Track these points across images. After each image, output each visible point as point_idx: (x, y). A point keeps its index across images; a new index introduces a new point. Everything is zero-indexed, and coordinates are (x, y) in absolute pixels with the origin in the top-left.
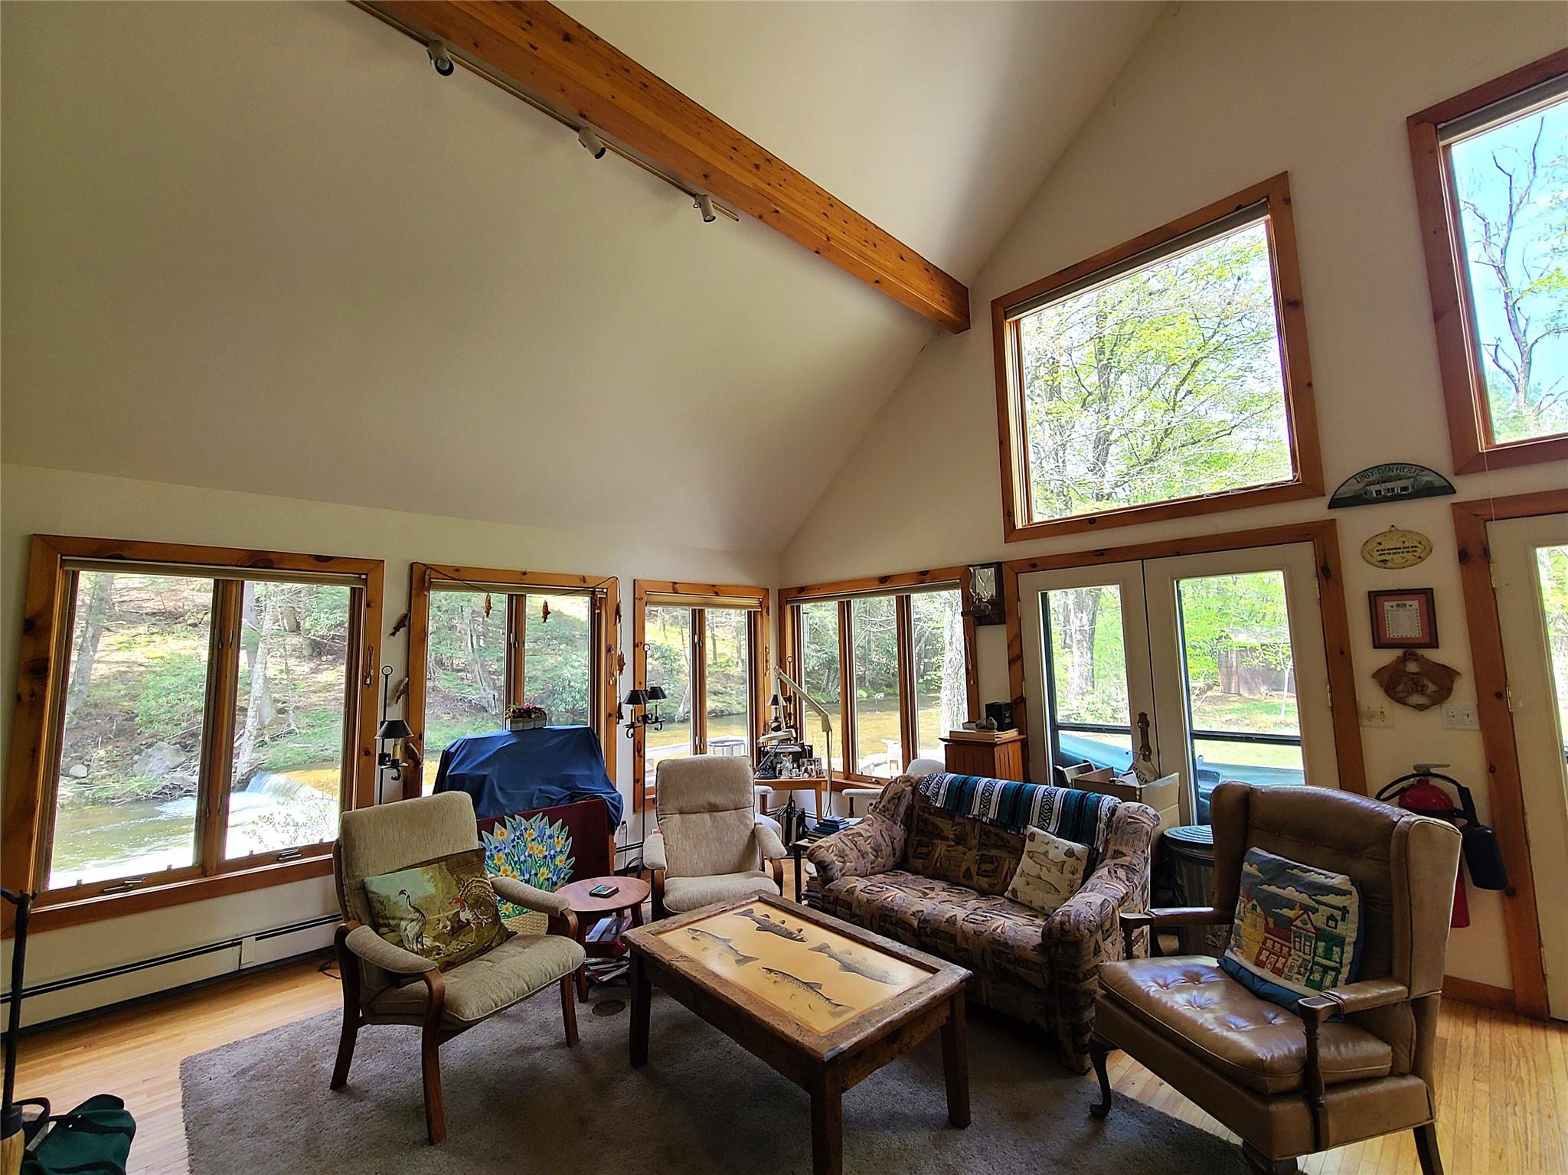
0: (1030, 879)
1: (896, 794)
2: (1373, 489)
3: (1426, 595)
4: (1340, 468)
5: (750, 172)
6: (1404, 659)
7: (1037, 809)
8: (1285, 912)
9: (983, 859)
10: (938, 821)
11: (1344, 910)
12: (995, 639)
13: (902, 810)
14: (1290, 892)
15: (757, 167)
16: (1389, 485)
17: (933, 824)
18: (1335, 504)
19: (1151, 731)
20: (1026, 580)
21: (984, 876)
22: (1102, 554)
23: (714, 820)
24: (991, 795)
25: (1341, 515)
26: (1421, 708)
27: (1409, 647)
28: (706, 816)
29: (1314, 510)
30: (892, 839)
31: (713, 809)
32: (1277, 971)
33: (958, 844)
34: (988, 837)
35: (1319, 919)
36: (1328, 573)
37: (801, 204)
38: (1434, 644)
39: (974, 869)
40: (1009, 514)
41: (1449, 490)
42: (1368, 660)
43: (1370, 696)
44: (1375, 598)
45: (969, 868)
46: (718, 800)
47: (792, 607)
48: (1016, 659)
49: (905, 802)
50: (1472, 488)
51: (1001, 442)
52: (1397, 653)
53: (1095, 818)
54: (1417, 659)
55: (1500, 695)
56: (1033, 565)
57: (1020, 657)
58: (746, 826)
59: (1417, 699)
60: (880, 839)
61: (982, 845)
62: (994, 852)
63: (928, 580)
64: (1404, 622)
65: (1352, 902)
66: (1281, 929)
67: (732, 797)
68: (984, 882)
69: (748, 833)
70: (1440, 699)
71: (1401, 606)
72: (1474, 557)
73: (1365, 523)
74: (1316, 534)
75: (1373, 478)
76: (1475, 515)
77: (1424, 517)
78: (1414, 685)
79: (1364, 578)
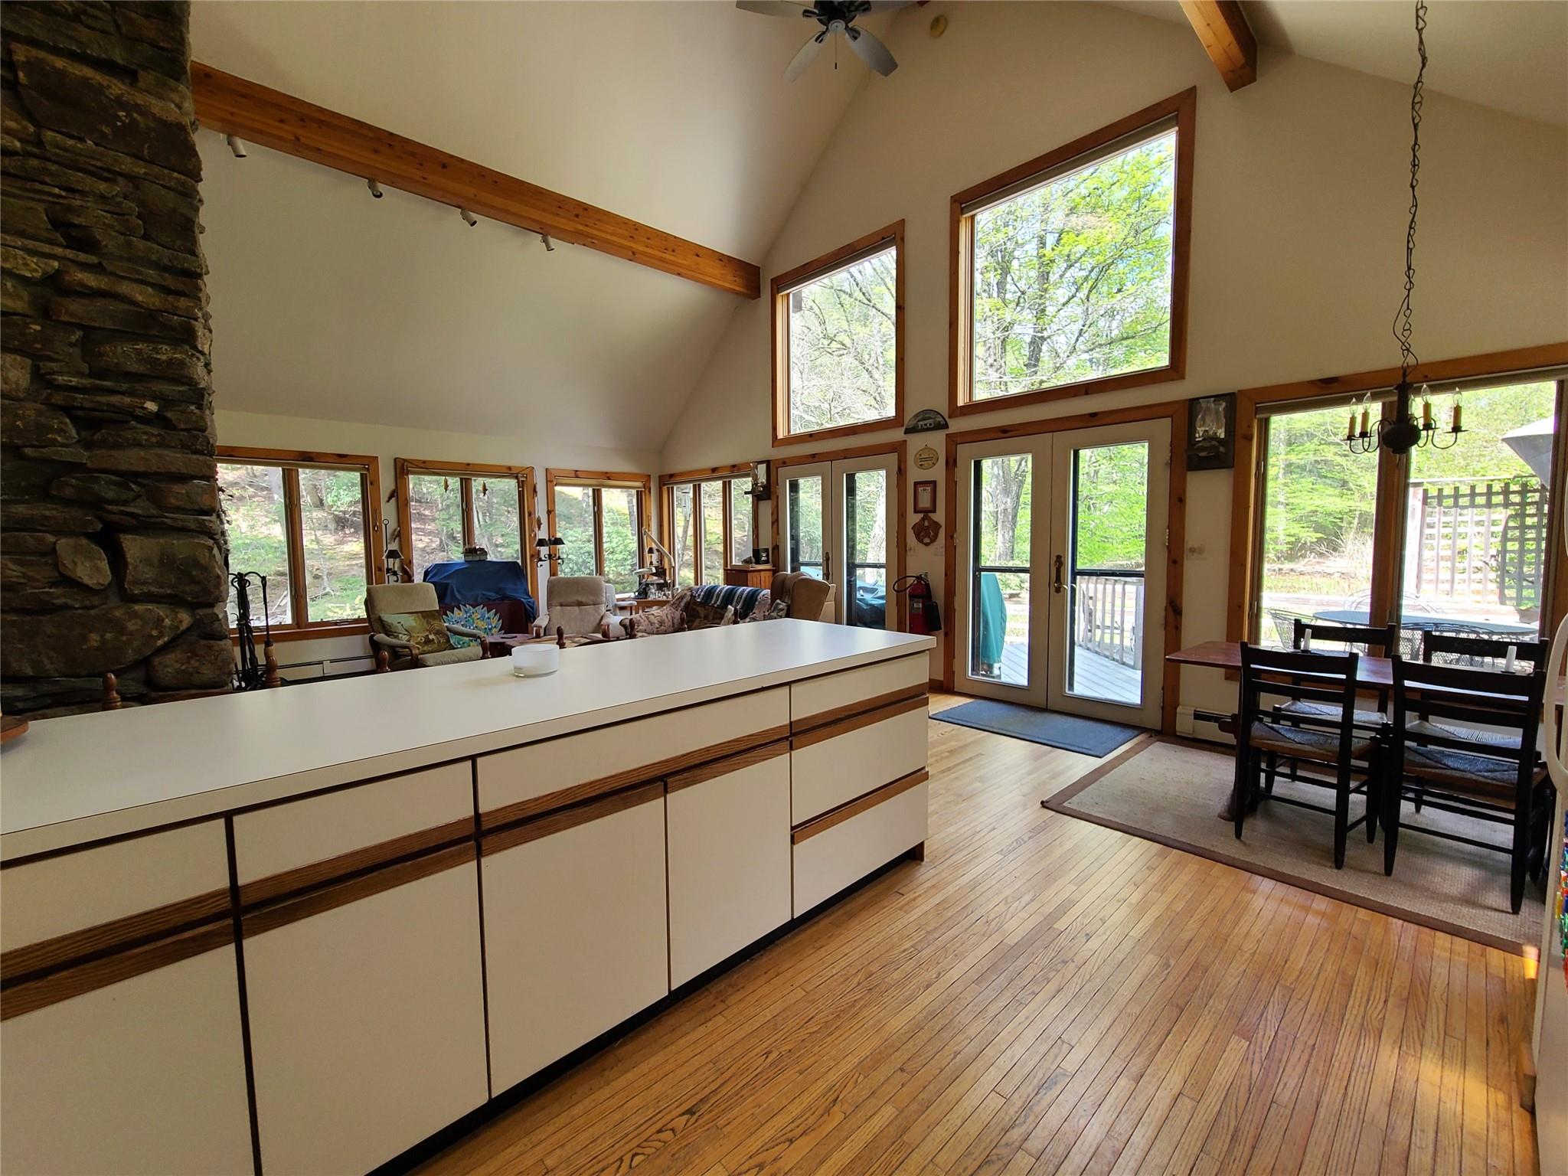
1: (681, 595)
2: (921, 423)
3: (934, 484)
4: (910, 413)
5: (573, 221)
6: (923, 519)
12: (766, 507)
13: (682, 604)
15: (577, 216)
16: (926, 422)
17: (697, 610)
18: (907, 432)
19: (830, 562)
20: (785, 471)
22: (816, 457)
23: (580, 610)
25: (909, 438)
26: (927, 544)
27: (926, 512)
28: (576, 608)
29: (897, 435)
30: (673, 618)
31: (580, 604)
36: (901, 472)
37: (612, 234)
38: (934, 511)
40: (775, 428)
41: (946, 426)
42: (912, 519)
43: (911, 539)
44: (916, 484)
46: (584, 599)
47: (668, 488)
48: (776, 521)
50: (957, 425)
51: (772, 380)
52: (922, 515)
53: (756, 600)
54: (929, 519)
55: (952, 537)
56: (792, 462)
58: (599, 614)
59: (927, 540)
60: (665, 618)
63: (738, 470)
64: (925, 502)
67: (591, 598)
69: (600, 617)
70: (934, 539)
71: (925, 490)
72: (951, 463)
73: (917, 443)
74: (899, 448)
75: (920, 417)
76: (953, 441)
77: (936, 441)
78: (926, 532)
79: (914, 474)
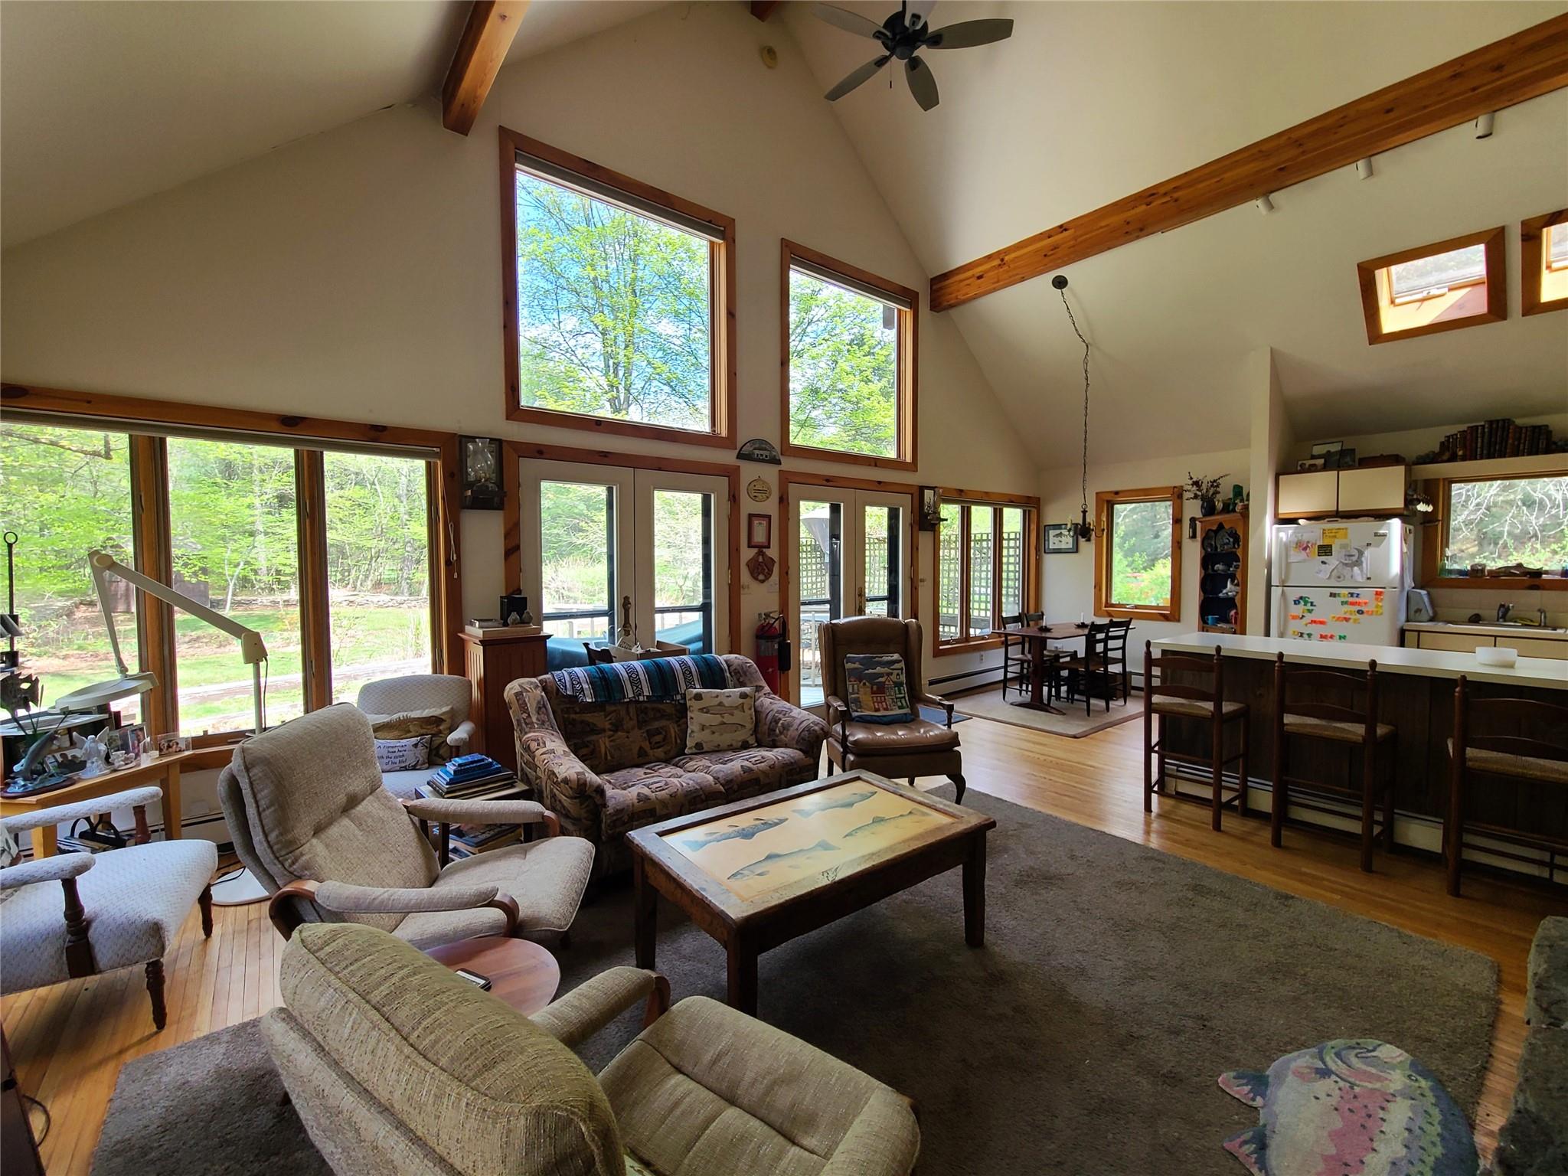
0: (713, 728)
1: (539, 702)
2: (756, 452)
3: (769, 517)
4: (742, 434)
6: (758, 554)
7: (681, 676)
8: (881, 680)
9: (650, 734)
10: (588, 717)
11: (902, 669)
13: (553, 717)
14: (879, 670)
16: (762, 452)
17: (582, 722)
18: (740, 456)
20: (528, 466)
21: (658, 748)
22: (606, 456)
24: (638, 675)
25: (741, 463)
26: (762, 581)
27: (761, 548)
29: (728, 457)
32: (886, 709)
33: (616, 731)
34: (646, 714)
35: (894, 677)
36: (735, 498)
38: (768, 547)
39: (646, 745)
40: (513, 389)
41: (779, 462)
42: (747, 554)
43: (745, 576)
44: (751, 516)
45: (641, 748)
48: (512, 551)
49: (550, 709)
50: (785, 463)
52: (757, 550)
54: (763, 554)
55: (786, 575)
56: (540, 452)
57: (518, 547)
59: (761, 577)
61: (641, 724)
62: (656, 725)
64: (759, 535)
66: (880, 689)
68: (660, 752)
70: (767, 578)
71: (760, 524)
72: (783, 500)
73: (749, 472)
74: (731, 474)
75: (757, 446)
76: (786, 479)
77: (769, 474)
78: (761, 569)
79: (747, 506)
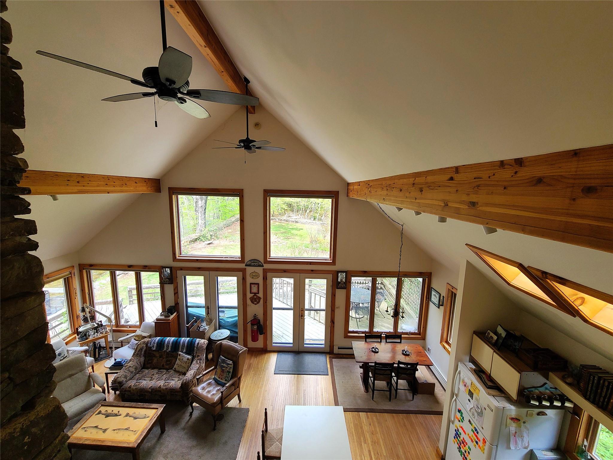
0: (179, 366)
1: (141, 348)
2: (252, 264)
3: (258, 284)
4: (247, 259)
5: (76, 186)
6: (254, 296)
7: (181, 347)
8: (224, 369)
9: (167, 361)
10: (154, 353)
11: (231, 367)
12: (170, 288)
13: (143, 353)
14: (225, 365)
15: (78, 182)
16: (254, 264)
17: (153, 354)
18: (246, 265)
19: (210, 310)
20: (179, 272)
21: (167, 365)
22: (199, 269)
23: (72, 379)
24: (169, 344)
25: (246, 267)
26: (256, 304)
27: (255, 293)
29: (242, 266)
30: (140, 363)
31: (70, 376)
32: (221, 379)
33: (160, 358)
34: (168, 355)
35: (228, 369)
36: (244, 279)
38: (258, 293)
39: (165, 364)
40: (174, 254)
41: (263, 266)
42: (249, 295)
43: (249, 302)
44: (251, 284)
45: (163, 364)
46: (73, 372)
48: (176, 293)
49: (144, 350)
50: (266, 266)
51: (172, 233)
52: (254, 294)
53: (194, 347)
54: (256, 296)
55: (266, 302)
56: (181, 269)
57: (177, 293)
58: (86, 375)
59: (255, 303)
60: (137, 365)
61: (167, 357)
62: (170, 358)
63: (148, 268)
64: (255, 290)
65: (232, 366)
66: (223, 371)
68: (167, 367)
69: (87, 378)
70: (258, 303)
71: (254, 286)
72: (265, 278)
73: (249, 270)
74: (243, 271)
75: (252, 262)
76: (265, 271)
77: (259, 270)
78: (255, 300)
79: (249, 280)
